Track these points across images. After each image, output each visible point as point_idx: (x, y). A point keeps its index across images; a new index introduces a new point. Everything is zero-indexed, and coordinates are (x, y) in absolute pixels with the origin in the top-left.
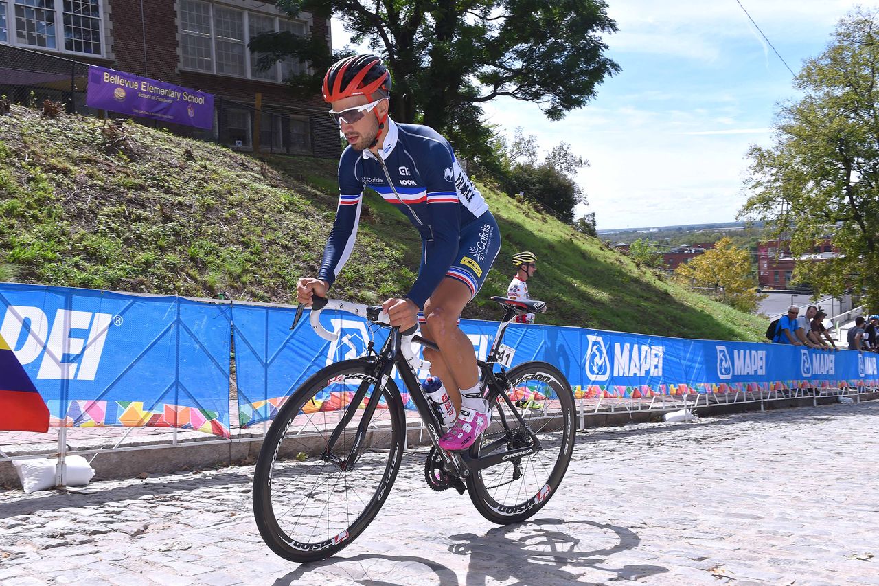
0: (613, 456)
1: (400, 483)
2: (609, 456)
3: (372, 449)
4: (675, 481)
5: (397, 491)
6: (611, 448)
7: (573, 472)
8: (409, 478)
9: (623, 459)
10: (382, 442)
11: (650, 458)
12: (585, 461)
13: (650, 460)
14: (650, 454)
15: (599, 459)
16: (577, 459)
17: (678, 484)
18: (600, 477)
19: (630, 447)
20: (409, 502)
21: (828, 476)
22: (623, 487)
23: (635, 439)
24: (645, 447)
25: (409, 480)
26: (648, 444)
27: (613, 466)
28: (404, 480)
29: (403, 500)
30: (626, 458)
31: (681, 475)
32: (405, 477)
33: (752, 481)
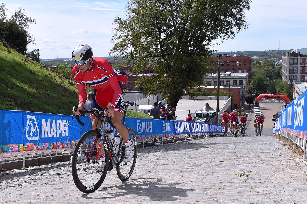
0: (37, 182)
2: (34, 183)
4: (66, 194)
6: (37, 178)
7: (11, 194)
9: (42, 183)
11: (57, 181)
12: (20, 186)
13: (56, 183)
14: (57, 179)
15: (28, 185)
16: (16, 186)
17: (68, 195)
18: (26, 196)
19: (48, 176)
22: (37, 200)
23: (52, 171)
24: (56, 176)
26: (58, 174)
27: (35, 188)
30: (44, 183)
31: (70, 190)
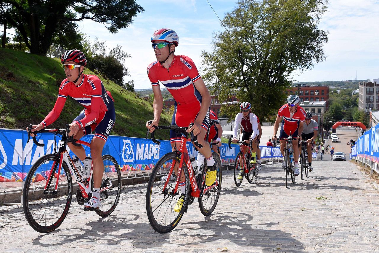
0: (132, 200)
1: (13, 223)
2: (129, 200)
3: (4, 204)
5: (10, 228)
6: (132, 196)
8: (20, 220)
9: (136, 201)
10: (11, 200)
19: (142, 195)
20: (14, 235)
21: (227, 204)
25: (19, 221)
27: (130, 205)
28: (16, 221)
29: (10, 234)
30: (138, 201)
32: (17, 219)
33: (193, 209)
